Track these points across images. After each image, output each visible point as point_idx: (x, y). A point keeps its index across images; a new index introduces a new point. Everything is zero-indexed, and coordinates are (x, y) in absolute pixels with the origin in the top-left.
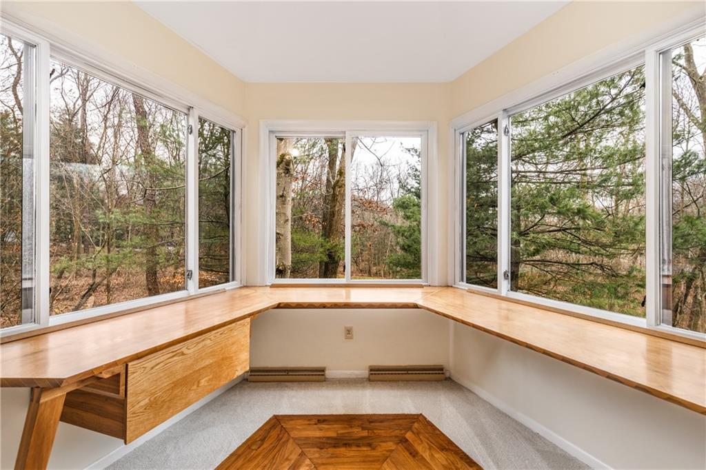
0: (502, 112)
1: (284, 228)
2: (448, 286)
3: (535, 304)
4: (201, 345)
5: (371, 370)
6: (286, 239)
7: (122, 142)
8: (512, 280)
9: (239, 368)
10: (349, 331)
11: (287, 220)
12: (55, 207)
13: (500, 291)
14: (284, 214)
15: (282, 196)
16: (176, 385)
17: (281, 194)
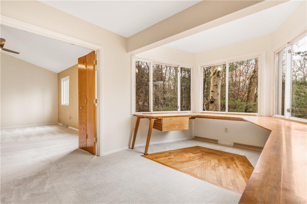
0: (287, 44)
1: (217, 97)
2: (270, 116)
3: (296, 121)
4: (176, 119)
5: (234, 144)
6: (217, 101)
7: (172, 71)
8: (292, 112)
9: (186, 128)
10: (226, 129)
11: (218, 94)
12: (154, 94)
13: (285, 117)
14: (217, 92)
15: (216, 85)
16: (171, 125)
17: (216, 84)
